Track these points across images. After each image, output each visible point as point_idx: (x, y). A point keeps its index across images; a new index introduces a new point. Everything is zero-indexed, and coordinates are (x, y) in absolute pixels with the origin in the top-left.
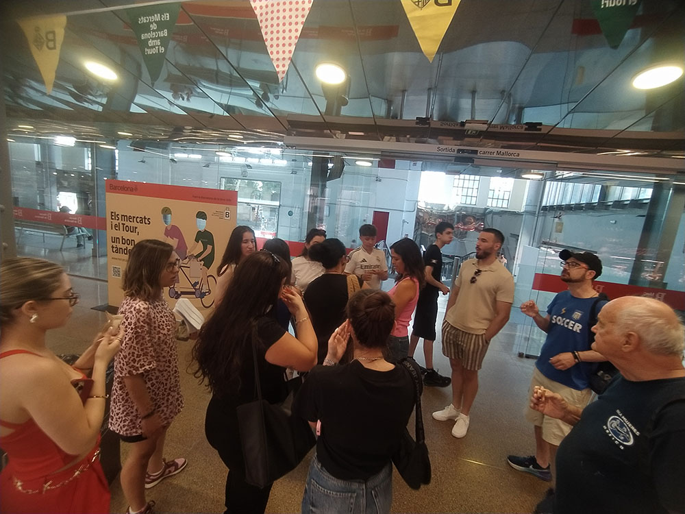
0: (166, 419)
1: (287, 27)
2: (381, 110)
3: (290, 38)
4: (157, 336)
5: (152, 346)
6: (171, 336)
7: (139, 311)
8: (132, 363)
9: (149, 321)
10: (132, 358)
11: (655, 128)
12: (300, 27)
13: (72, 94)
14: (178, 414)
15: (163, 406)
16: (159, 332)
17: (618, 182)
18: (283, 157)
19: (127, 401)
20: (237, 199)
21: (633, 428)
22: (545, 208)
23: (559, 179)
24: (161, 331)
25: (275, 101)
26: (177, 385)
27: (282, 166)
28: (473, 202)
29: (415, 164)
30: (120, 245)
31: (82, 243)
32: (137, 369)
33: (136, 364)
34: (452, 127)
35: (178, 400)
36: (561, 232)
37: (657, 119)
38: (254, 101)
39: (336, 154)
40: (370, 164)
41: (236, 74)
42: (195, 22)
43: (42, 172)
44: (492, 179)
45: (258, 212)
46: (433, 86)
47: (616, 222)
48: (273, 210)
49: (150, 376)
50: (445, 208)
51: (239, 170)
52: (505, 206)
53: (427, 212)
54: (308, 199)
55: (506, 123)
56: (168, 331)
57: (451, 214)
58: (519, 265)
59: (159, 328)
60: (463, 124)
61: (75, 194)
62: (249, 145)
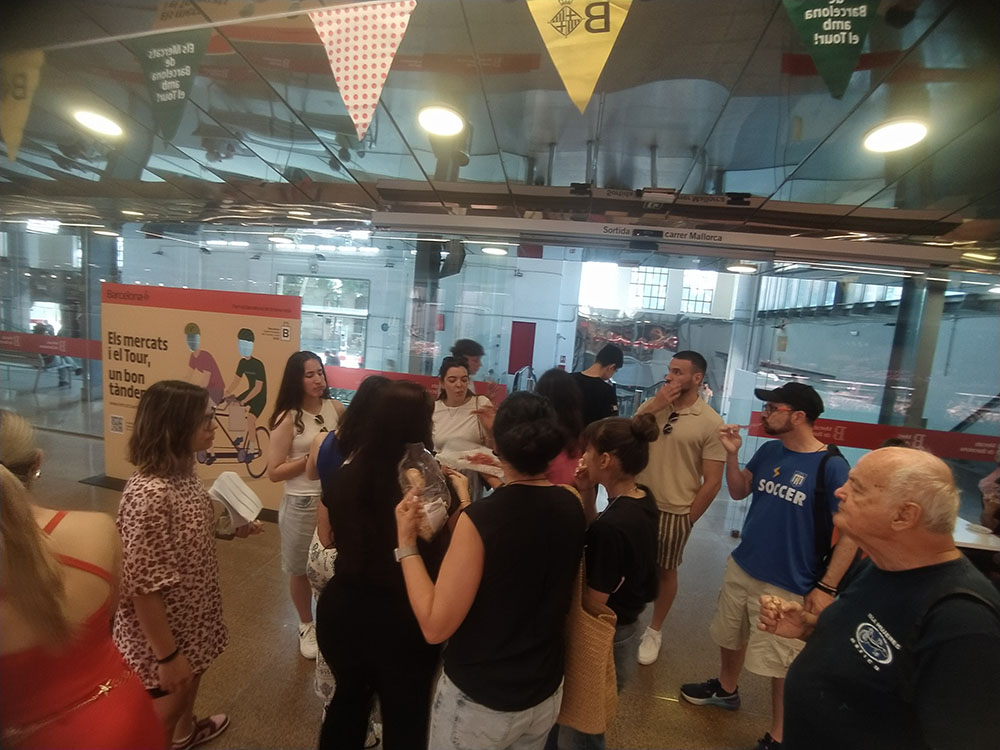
0: (198, 663)
1: (369, 61)
2: (518, 170)
3: (374, 76)
4: (181, 533)
5: (173, 548)
6: (204, 533)
7: (151, 494)
8: (141, 577)
9: (167, 509)
10: (142, 567)
11: (899, 204)
12: (389, 61)
13: (55, 158)
14: (220, 656)
15: (193, 643)
16: (184, 527)
17: (857, 277)
18: (371, 243)
19: (135, 635)
20: (300, 307)
21: (891, 639)
22: (762, 314)
23: (778, 273)
24: (188, 525)
25: (360, 161)
26: (216, 610)
27: (371, 255)
28: (661, 306)
29: (573, 252)
30: (122, 384)
31: (67, 380)
32: (149, 585)
33: (147, 578)
34: (624, 198)
35: (217, 633)
36: (784, 350)
37: (900, 191)
38: (328, 160)
39: (452, 237)
40: (504, 252)
41: (299, 123)
42: (237, 50)
43: (9, 272)
44: (686, 272)
45: (335, 327)
46: (594, 138)
47: (858, 334)
48: (359, 322)
49: (171, 597)
50: (620, 315)
51: (305, 263)
52: (706, 310)
53: (593, 322)
54: (411, 306)
55: (701, 193)
56: (199, 525)
57: (628, 324)
58: (730, 399)
59: (184, 519)
60: (639, 193)
61: (57, 305)
62: (322, 225)
